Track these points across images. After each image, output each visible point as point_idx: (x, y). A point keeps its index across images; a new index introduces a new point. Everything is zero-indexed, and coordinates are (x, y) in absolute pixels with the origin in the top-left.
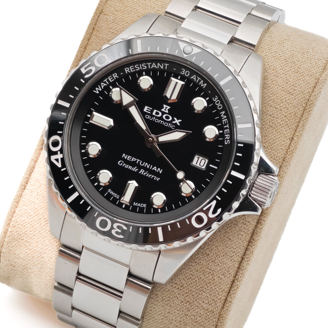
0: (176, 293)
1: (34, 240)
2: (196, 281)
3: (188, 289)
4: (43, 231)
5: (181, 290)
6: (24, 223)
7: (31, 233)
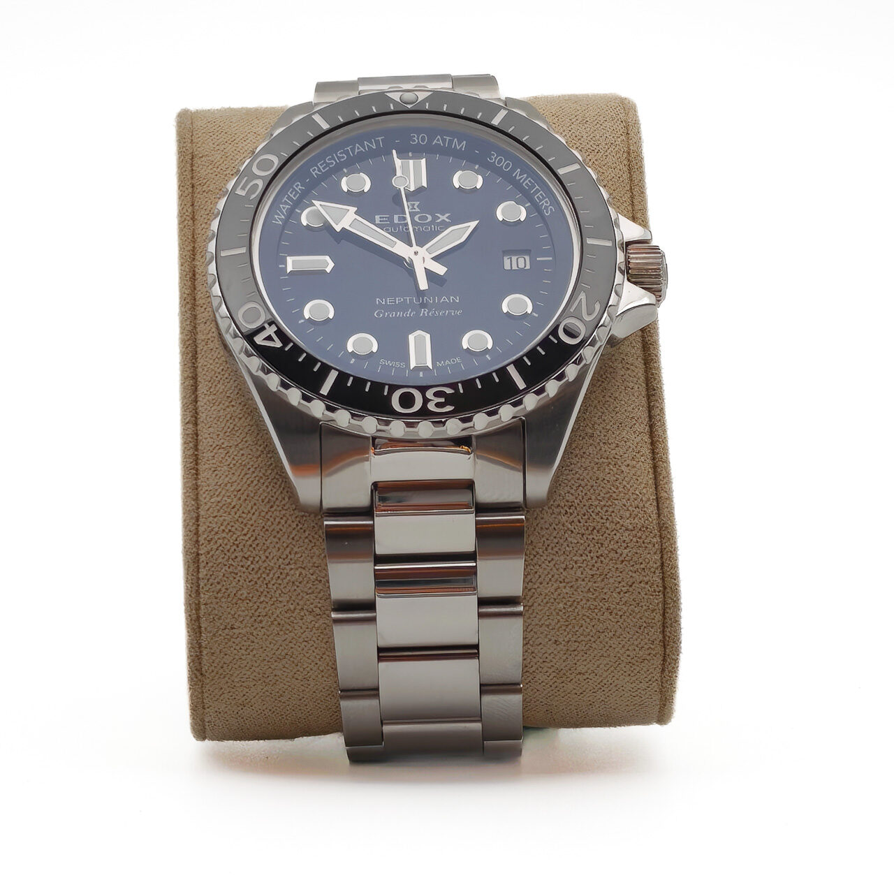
0: (567, 524)
1: (259, 548)
2: (592, 487)
3: (584, 506)
4: (269, 523)
5: (571, 514)
6: (226, 527)
7: (246, 538)
